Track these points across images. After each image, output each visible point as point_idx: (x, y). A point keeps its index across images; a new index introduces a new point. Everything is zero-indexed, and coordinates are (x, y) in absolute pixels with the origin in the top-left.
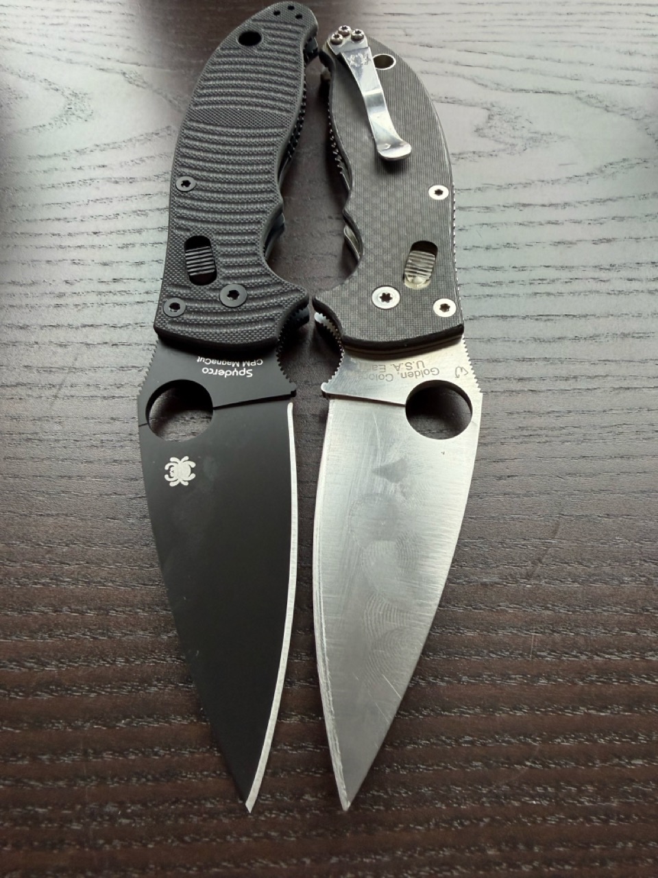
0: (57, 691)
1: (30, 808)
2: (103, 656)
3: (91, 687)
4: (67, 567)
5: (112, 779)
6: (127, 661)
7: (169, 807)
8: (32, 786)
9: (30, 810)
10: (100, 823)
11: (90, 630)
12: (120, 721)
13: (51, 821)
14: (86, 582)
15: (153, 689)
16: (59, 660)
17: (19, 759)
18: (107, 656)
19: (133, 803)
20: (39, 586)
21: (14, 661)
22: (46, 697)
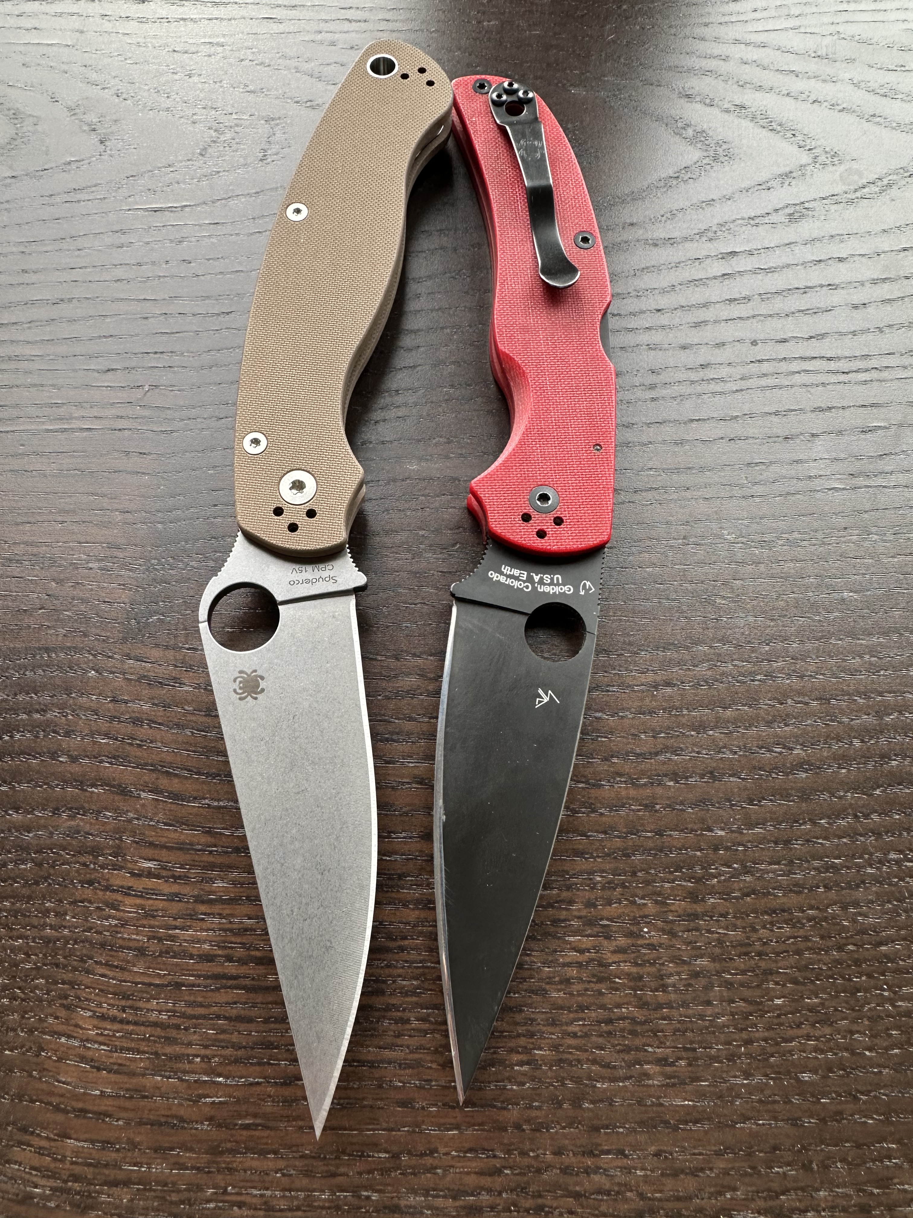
0: (811, 770)
1: (826, 860)
2: (839, 739)
3: (839, 764)
4: (775, 665)
6: (862, 741)
8: (821, 844)
9: (828, 862)
11: (820, 718)
12: (875, 789)
13: (847, 868)
14: (798, 677)
15: (894, 763)
16: (801, 745)
17: (801, 825)
18: (844, 738)
20: (756, 683)
21: (763, 747)
22: (804, 775)
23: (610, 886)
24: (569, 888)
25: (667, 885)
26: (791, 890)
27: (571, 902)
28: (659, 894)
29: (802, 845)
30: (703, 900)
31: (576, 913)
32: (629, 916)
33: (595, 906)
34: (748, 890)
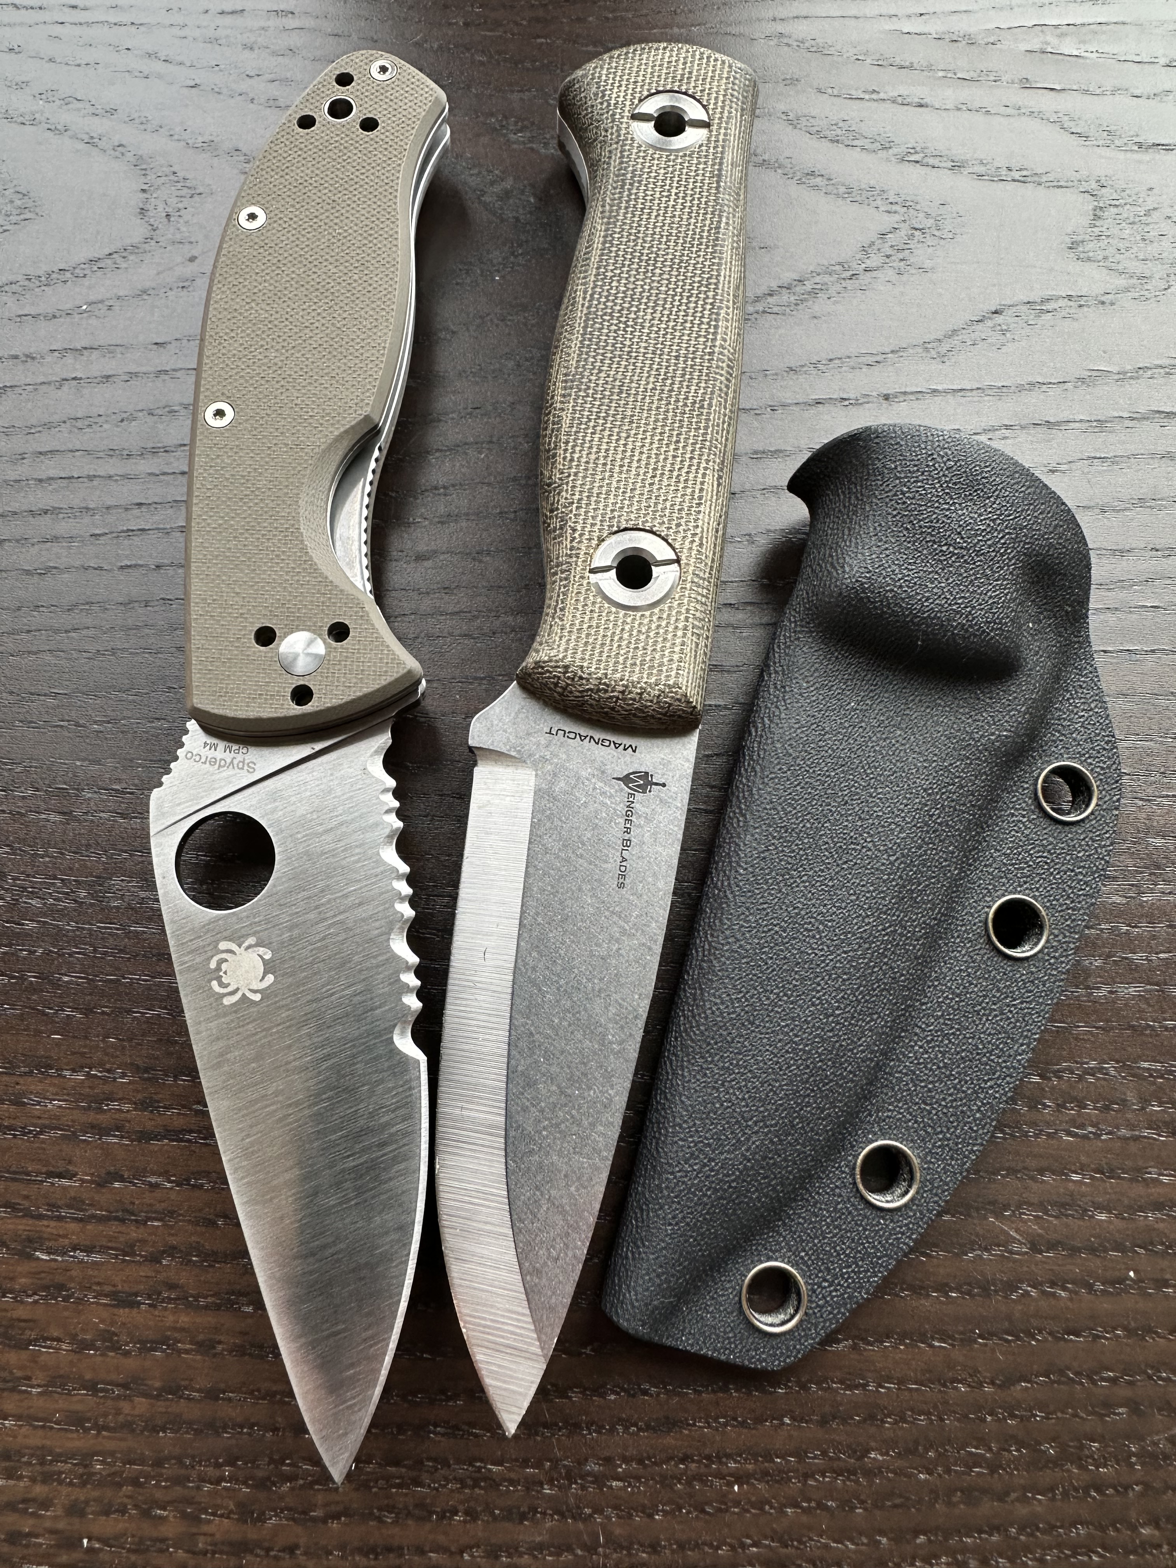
1: (478, 1464)
5: (588, 1429)
7: (676, 1465)
8: (476, 1436)
9: (480, 1468)
10: (583, 1488)
13: (512, 1482)
17: (449, 1399)
19: (626, 1460)
23: (114, 1481)
24: (47, 1478)
25: (207, 1487)
26: (409, 1514)
27: (46, 1504)
28: (189, 1501)
29: (443, 1435)
30: (262, 1518)
31: (48, 1524)
32: (133, 1536)
33: (82, 1514)
34: (340, 1508)
